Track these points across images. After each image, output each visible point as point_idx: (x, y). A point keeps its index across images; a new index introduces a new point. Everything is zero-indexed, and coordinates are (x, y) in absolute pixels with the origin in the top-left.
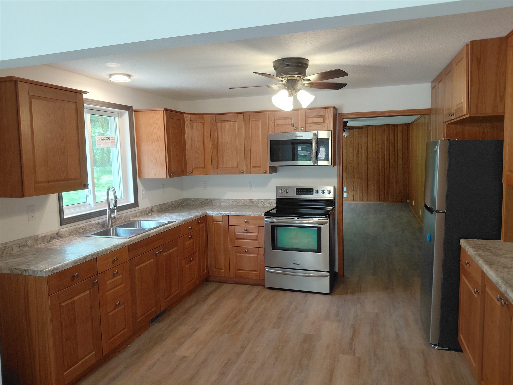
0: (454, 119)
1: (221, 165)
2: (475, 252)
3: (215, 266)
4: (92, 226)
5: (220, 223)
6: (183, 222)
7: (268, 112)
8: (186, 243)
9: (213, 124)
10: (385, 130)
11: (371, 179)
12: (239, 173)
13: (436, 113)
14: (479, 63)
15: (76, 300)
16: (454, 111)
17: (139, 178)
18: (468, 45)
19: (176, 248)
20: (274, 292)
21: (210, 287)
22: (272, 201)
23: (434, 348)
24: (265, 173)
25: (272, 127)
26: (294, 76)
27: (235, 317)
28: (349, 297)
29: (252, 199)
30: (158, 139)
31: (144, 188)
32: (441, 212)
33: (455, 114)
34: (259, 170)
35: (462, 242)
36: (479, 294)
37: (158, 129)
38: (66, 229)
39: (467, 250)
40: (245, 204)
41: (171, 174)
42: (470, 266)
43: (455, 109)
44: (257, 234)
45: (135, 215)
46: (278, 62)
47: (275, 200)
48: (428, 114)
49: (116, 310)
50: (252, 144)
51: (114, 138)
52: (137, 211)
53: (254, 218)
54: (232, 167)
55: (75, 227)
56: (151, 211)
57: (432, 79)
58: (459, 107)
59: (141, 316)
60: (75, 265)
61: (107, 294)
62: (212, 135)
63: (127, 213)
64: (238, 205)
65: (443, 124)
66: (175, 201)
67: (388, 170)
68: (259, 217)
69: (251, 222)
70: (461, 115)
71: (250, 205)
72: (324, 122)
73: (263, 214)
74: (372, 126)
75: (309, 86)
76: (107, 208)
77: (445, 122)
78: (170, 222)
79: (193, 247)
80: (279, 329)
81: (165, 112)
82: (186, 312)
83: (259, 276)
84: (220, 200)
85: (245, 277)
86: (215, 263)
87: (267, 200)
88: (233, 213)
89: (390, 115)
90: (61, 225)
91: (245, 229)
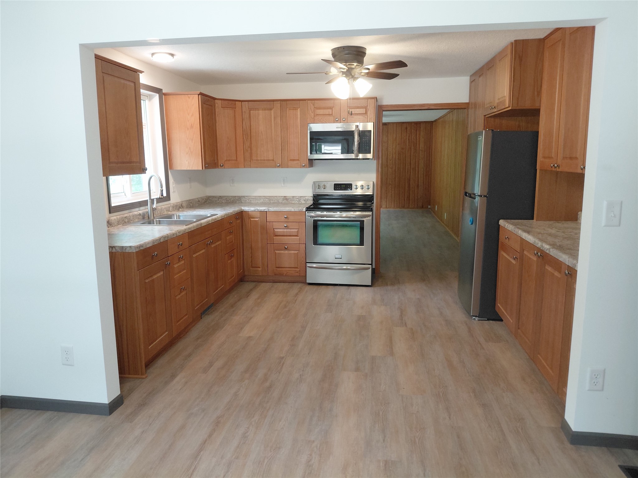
0: (495, 112)
1: (254, 158)
2: (514, 227)
3: (252, 265)
4: (134, 217)
5: (257, 219)
6: (225, 216)
7: (307, 101)
8: (228, 238)
9: (245, 112)
10: (407, 128)
11: (391, 183)
12: (275, 166)
13: (475, 107)
14: (521, 60)
15: (155, 278)
16: (496, 105)
17: (170, 169)
18: (512, 43)
19: (220, 242)
20: (315, 287)
21: (247, 286)
22: (308, 197)
23: (474, 319)
24: (304, 166)
25: (311, 117)
26: (354, 65)
27: (285, 306)
28: (389, 288)
29: (286, 196)
30: (192, 127)
31: (174, 181)
32: (484, 197)
33: (497, 107)
34: (298, 163)
35: (502, 222)
36: (517, 260)
37: (192, 115)
38: (115, 217)
39: (507, 227)
40: (279, 202)
41: (207, 165)
42: (509, 240)
43: (497, 102)
44: (297, 230)
45: (168, 209)
46: (338, 49)
47: (312, 197)
48: (465, 108)
49: (181, 295)
50: (289, 135)
51: (145, 123)
52: (169, 205)
53: (294, 213)
54: (267, 160)
55: (122, 216)
56: (181, 207)
57: (471, 74)
58: (501, 100)
59: (198, 305)
60: (154, 244)
61: (175, 277)
62: (244, 123)
63: (162, 206)
64: (270, 203)
65: (483, 117)
66: (200, 198)
67: (409, 173)
68: (301, 212)
69: (291, 218)
70: (503, 107)
71: (283, 202)
72: (366, 113)
73: (304, 209)
74: (393, 123)
75: (365, 75)
76: (148, 198)
77: (485, 116)
78: (212, 215)
79: (232, 243)
80: (332, 313)
81: (200, 96)
82: (232, 306)
83: (299, 272)
84: (250, 197)
85: (285, 274)
86: (252, 261)
87: (303, 197)
88: (272, 209)
89: (429, 108)
90: (110, 213)
91: (285, 225)
